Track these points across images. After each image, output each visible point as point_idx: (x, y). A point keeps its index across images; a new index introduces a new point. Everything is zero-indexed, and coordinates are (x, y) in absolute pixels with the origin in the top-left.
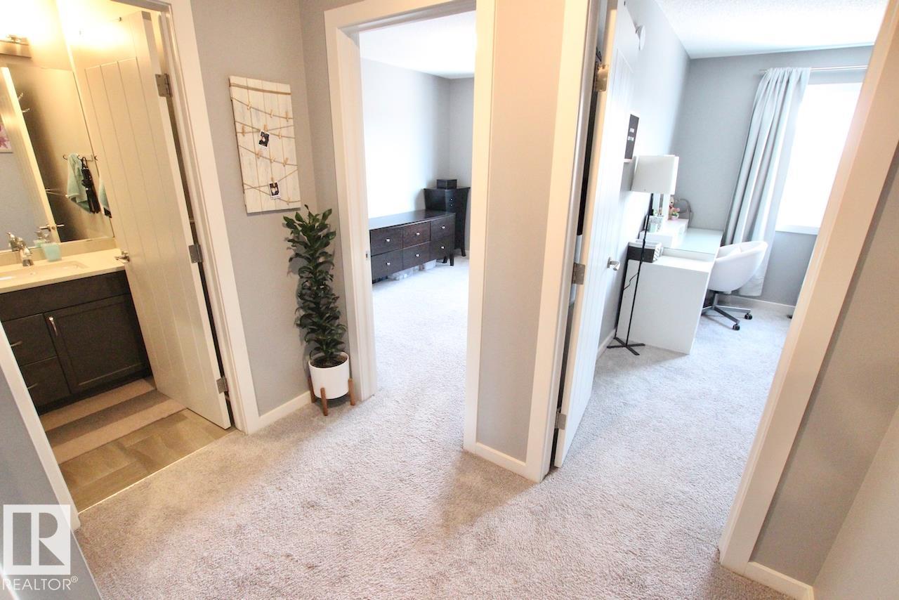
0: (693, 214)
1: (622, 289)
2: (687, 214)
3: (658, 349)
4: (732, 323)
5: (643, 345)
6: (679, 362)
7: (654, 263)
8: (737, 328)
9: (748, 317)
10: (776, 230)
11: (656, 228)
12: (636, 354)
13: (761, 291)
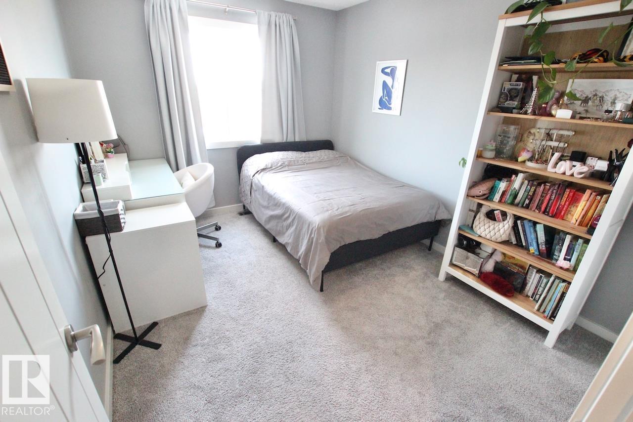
0: (127, 145)
1: (95, 278)
2: (121, 147)
3: (174, 318)
4: (213, 243)
5: (155, 324)
6: (206, 325)
7: (125, 231)
8: (219, 245)
9: (218, 228)
10: (207, 148)
11: (101, 178)
12: (156, 346)
13: (214, 201)
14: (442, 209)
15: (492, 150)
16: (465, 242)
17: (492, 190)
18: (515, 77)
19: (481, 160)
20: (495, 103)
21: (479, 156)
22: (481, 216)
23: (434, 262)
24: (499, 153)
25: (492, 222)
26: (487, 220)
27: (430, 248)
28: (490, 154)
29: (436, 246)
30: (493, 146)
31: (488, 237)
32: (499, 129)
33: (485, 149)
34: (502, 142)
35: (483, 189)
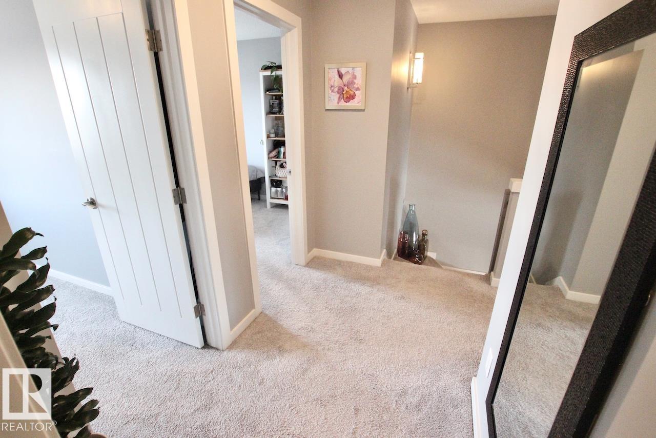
14: (259, 172)
15: (273, 133)
16: (274, 184)
17: (279, 153)
18: (274, 97)
19: (269, 138)
20: (268, 110)
21: (268, 137)
22: (278, 167)
23: (263, 203)
24: (277, 135)
25: (283, 169)
26: (281, 169)
27: (259, 199)
28: (273, 135)
29: (262, 196)
30: (273, 131)
31: (283, 176)
32: (274, 123)
33: (270, 133)
34: (277, 129)
35: (274, 153)
